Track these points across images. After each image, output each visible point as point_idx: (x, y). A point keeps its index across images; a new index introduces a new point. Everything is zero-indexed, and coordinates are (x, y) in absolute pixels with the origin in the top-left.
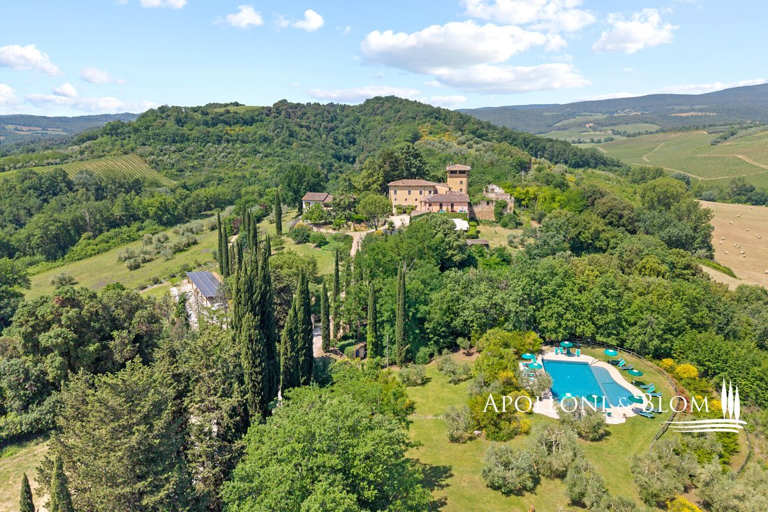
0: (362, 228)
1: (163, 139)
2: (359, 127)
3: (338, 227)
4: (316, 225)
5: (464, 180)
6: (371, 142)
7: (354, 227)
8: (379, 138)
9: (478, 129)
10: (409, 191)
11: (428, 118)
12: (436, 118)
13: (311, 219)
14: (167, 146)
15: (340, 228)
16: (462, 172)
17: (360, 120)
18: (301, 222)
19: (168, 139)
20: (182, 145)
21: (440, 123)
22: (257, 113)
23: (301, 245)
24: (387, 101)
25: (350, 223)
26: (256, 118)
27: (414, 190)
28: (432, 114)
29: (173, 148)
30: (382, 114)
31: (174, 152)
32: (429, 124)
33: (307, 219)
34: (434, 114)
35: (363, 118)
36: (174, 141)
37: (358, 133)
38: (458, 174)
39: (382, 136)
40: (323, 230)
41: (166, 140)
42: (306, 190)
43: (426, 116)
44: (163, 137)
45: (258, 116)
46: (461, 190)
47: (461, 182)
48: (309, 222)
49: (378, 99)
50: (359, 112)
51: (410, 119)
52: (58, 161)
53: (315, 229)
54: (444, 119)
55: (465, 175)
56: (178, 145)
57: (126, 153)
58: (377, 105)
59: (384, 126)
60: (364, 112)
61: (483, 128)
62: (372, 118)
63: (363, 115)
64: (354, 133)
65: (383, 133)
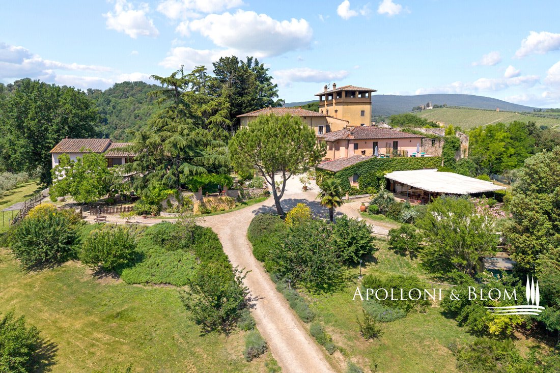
0: (223, 206)
2: (109, 108)
3: (154, 207)
4: (88, 206)
5: (367, 109)
6: (124, 120)
7: (203, 205)
8: (132, 117)
13: (75, 194)
15: (160, 209)
16: (363, 94)
17: (110, 101)
18: (47, 202)
23: (46, 272)
24: (136, 85)
25: (186, 194)
30: (133, 95)
33: (64, 193)
35: (113, 100)
37: (110, 114)
39: (135, 114)
40: (116, 219)
42: (59, 135)
46: (363, 125)
47: (363, 113)
48: (70, 200)
49: (126, 84)
50: (110, 95)
53: (90, 218)
55: (368, 100)
58: (127, 89)
59: (137, 105)
60: (114, 95)
62: (122, 100)
63: (113, 97)
64: (106, 113)
65: (136, 112)
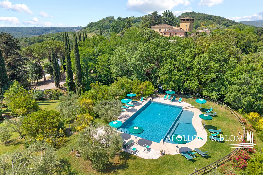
1: (103, 27)
5: (188, 24)
9: (227, 23)
10: (160, 30)
11: (206, 19)
12: (209, 19)
14: (104, 30)
16: (188, 20)
19: (105, 27)
20: (109, 29)
21: (211, 21)
22: (138, 19)
24: (190, 14)
26: (137, 21)
27: (162, 29)
28: (208, 17)
29: (106, 30)
31: (106, 32)
32: (205, 22)
34: (209, 17)
36: (107, 28)
38: (185, 21)
41: (104, 28)
43: (205, 18)
44: (103, 26)
45: (138, 20)
46: (186, 29)
47: (187, 25)
51: (198, 20)
52: (71, 34)
54: (213, 20)
55: (188, 21)
56: (108, 29)
57: (91, 32)
61: (230, 23)
